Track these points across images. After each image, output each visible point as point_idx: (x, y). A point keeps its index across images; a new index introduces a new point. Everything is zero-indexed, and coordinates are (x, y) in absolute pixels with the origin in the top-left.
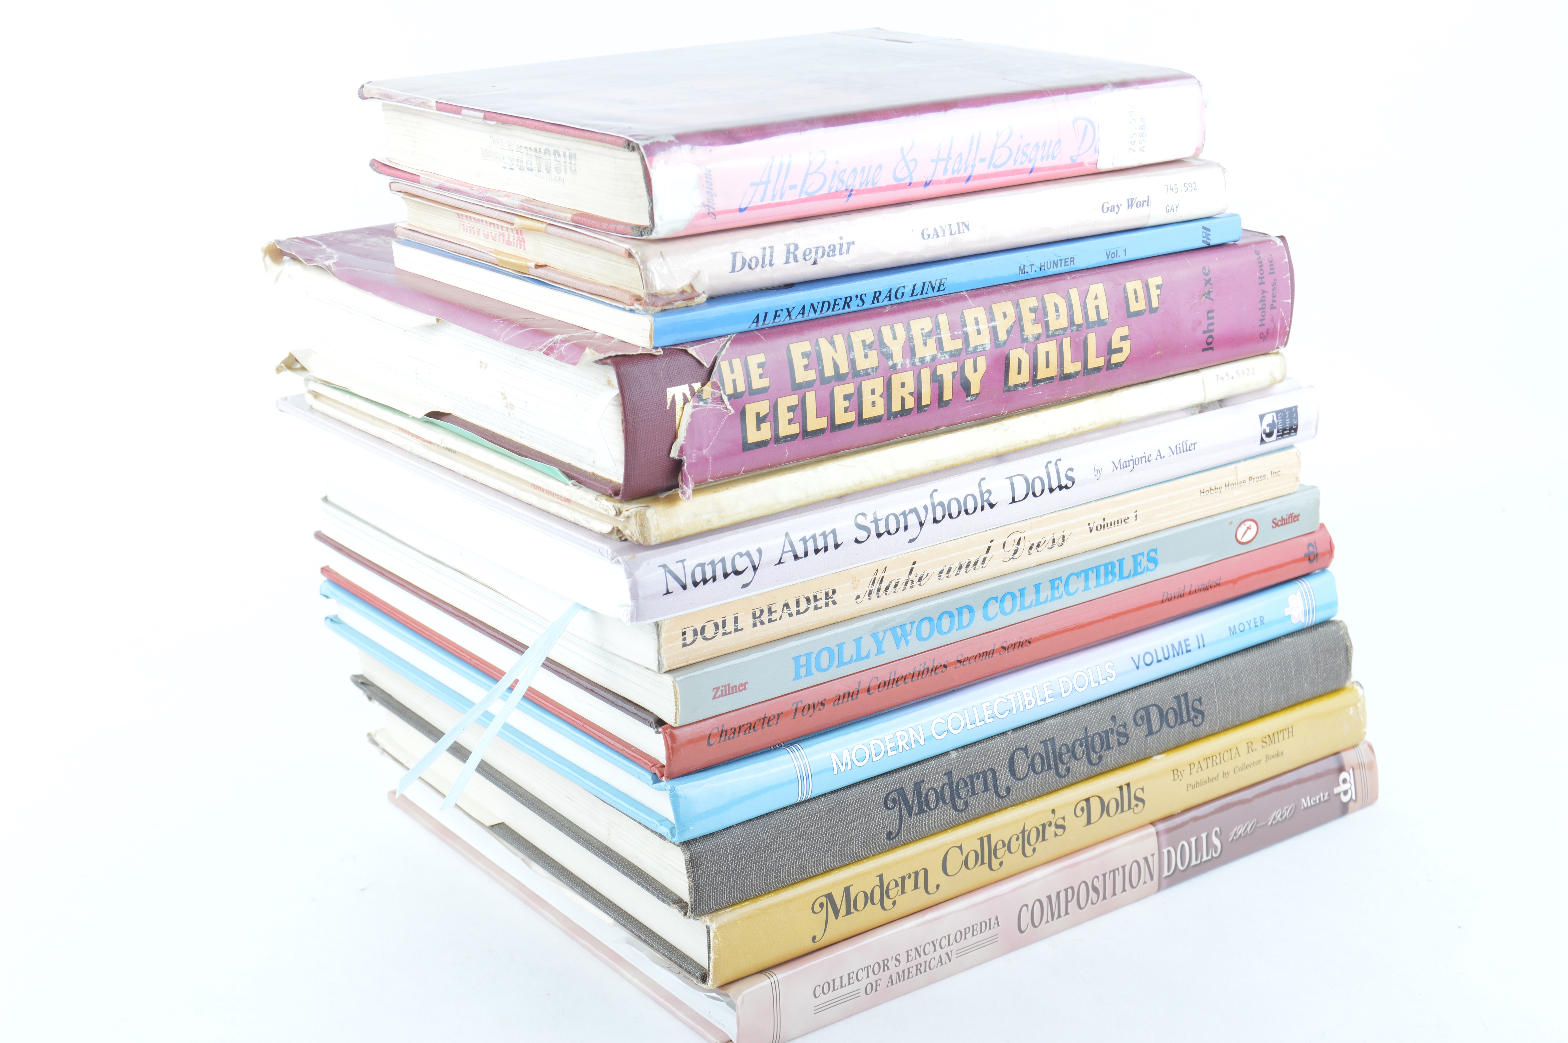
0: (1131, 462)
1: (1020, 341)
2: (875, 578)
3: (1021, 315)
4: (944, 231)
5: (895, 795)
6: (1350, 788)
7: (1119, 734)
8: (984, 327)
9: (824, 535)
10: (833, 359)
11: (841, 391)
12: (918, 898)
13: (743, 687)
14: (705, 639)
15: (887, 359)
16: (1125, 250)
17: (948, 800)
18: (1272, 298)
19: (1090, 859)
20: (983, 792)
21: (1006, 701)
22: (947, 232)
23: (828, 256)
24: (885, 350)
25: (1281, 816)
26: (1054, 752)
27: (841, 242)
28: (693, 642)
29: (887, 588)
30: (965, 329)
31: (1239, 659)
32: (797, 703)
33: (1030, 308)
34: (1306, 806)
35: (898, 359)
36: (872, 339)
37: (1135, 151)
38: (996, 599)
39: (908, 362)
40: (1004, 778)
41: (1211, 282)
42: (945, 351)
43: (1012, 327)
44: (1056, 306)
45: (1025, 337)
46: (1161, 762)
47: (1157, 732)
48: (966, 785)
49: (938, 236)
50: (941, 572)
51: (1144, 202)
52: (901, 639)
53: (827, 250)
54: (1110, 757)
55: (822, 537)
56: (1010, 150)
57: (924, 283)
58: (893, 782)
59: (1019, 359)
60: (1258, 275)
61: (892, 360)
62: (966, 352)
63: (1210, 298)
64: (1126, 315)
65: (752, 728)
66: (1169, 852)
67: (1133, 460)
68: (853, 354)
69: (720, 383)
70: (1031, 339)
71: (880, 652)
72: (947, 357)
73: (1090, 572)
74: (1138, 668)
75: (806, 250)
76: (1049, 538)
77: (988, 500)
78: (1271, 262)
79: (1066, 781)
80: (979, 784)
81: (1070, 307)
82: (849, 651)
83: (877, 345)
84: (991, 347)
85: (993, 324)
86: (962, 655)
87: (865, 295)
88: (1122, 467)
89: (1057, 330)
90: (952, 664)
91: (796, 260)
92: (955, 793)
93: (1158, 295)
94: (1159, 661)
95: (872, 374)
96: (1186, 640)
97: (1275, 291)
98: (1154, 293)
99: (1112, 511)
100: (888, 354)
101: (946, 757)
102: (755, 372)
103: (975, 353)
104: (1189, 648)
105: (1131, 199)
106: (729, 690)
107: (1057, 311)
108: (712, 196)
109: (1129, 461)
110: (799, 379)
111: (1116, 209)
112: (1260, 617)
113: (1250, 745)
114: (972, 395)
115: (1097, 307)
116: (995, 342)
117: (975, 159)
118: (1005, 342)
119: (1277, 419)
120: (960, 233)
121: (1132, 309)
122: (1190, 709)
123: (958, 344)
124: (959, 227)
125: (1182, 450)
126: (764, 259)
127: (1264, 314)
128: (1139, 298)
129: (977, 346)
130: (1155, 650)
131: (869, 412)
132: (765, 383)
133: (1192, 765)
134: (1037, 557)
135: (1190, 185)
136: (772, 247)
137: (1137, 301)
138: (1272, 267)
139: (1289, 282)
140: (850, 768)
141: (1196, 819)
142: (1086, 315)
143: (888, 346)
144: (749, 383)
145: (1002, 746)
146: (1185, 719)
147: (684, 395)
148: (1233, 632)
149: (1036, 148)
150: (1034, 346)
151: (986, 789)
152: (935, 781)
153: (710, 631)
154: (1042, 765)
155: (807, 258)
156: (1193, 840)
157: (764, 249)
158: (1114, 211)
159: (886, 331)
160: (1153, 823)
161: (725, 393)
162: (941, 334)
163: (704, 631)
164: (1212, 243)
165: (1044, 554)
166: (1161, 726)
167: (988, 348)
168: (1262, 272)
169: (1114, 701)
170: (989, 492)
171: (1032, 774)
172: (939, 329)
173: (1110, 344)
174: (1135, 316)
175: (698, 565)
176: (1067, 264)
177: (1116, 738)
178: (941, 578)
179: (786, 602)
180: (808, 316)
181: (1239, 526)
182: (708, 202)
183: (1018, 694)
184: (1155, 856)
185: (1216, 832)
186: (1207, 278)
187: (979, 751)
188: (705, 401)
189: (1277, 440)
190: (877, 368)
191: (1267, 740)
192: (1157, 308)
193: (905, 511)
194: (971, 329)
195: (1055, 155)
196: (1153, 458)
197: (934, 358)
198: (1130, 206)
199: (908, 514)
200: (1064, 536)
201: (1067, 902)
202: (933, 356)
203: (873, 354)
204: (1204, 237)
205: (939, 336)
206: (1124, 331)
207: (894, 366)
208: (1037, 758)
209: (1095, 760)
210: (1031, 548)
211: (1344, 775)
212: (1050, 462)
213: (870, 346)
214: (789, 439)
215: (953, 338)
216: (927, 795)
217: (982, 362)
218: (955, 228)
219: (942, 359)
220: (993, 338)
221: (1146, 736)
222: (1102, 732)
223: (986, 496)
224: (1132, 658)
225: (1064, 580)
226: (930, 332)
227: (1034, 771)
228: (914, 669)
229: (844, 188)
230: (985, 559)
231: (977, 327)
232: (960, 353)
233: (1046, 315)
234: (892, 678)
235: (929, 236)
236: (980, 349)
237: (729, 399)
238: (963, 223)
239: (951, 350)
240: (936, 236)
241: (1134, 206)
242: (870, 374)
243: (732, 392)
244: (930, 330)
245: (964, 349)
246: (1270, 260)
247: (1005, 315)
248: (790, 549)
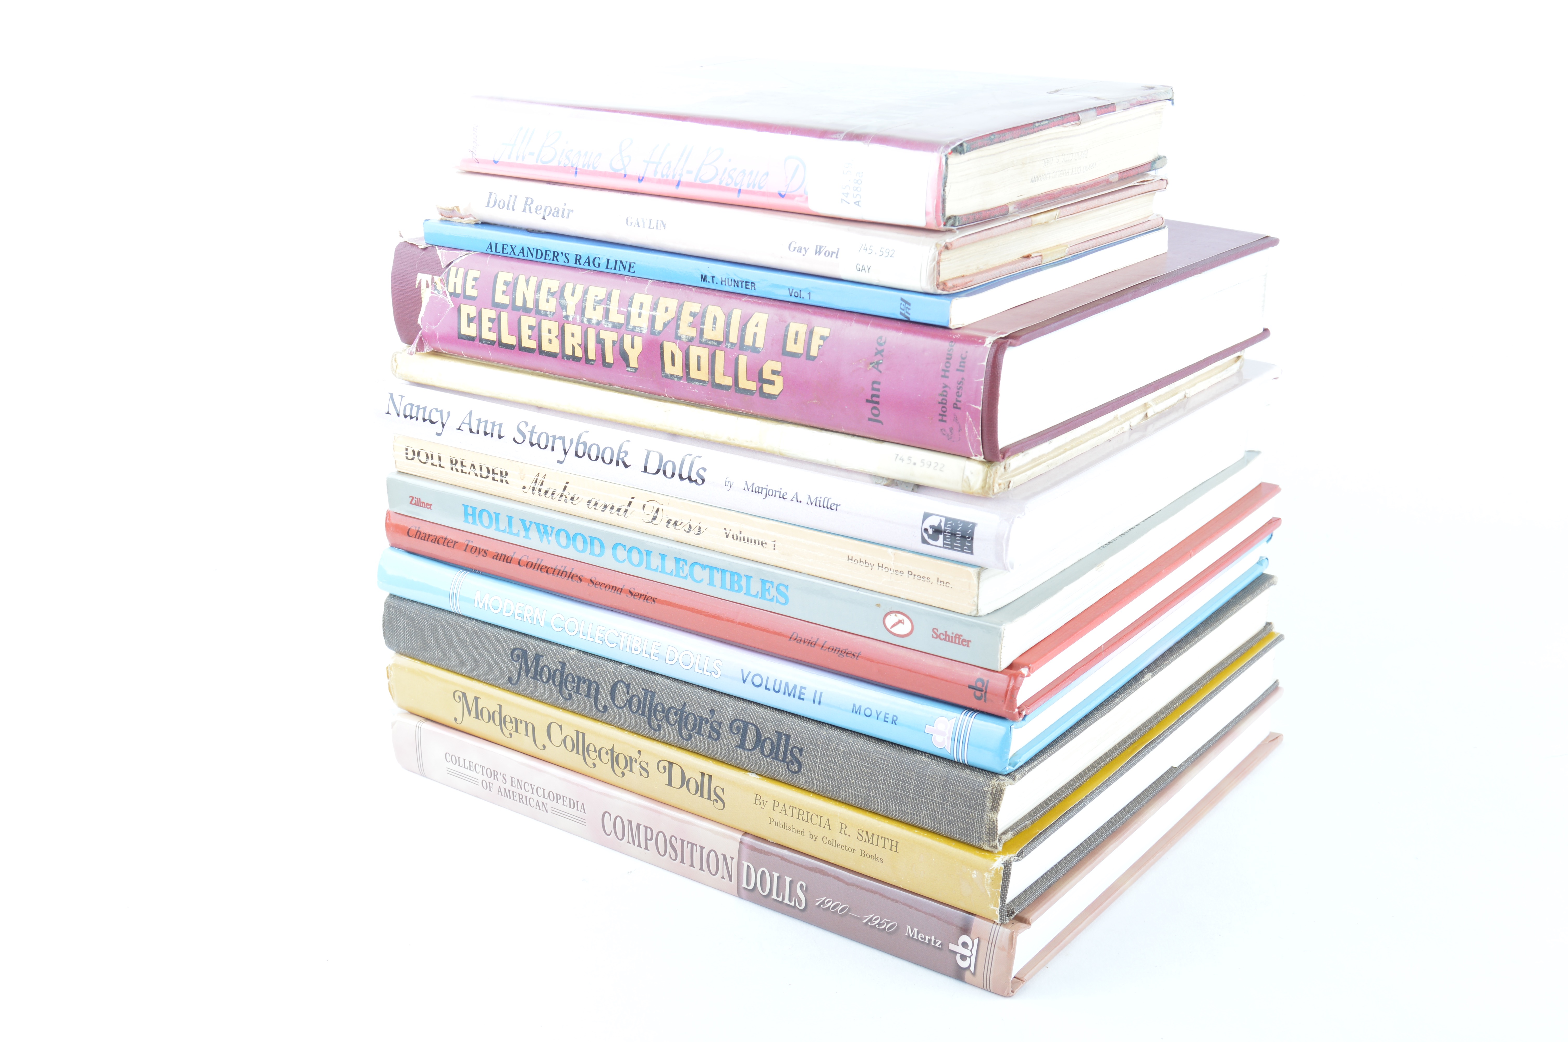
0: (764, 491)
1: (674, 337)
2: (537, 479)
3: (681, 315)
4: (644, 223)
5: (519, 652)
6: (970, 957)
7: (712, 727)
8: (646, 312)
9: (493, 424)
10: (524, 294)
11: (528, 321)
12: (526, 743)
13: (428, 506)
14: (420, 461)
15: (563, 309)
16: (810, 294)
17: (557, 684)
18: (956, 397)
19: (672, 817)
20: (585, 695)
21: (617, 635)
22: (647, 225)
23: (553, 215)
24: (563, 301)
25: (879, 924)
26: (651, 704)
27: (564, 207)
28: (412, 459)
29: (546, 492)
30: (629, 309)
31: (860, 742)
32: (469, 541)
33: (691, 312)
34: (911, 935)
35: (571, 312)
36: (556, 290)
37: (849, 203)
38: (624, 546)
39: (578, 317)
40: (604, 697)
41: (883, 353)
42: (609, 320)
43: (669, 322)
44: (715, 318)
45: (679, 335)
46: (752, 780)
47: (749, 750)
48: (573, 681)
49: (639, 226)
50: (589, 502)
51: (833, 253)
52: (543, 535)
53: (553, 211)
54: (699, 741)
55: (491, 425)
56: (717, 169)
57: (616, 261)
58: (521, 642)
59: (672, 352)
60: (942, 366)
61: (566, 311)
62: (626, 328)
63: (877, 369)
64: (781, 351)
65: (437, 540)
66: (748, 867)
67: (767, 489)
68: (538, 295)
69: (446, 281)
70: (684, 339)
71: (527, 536)
72: (610, 326)
73: (715, 571)
74: (744, 681)
75: (538, 206)
76: (686, 522)
77: (622, 459)
78: (963, 359)
79: (653, 734)
80: (583, 687)
81: (728, 325)
82: (503, 522)
83: (558, 295)
84: (648, 332)
85: (654, 313)
86: (595, 578)
87: (569, 254)
88: (754, 490)
89: (711, 340)
90: (586, 580)
91: (530, 211)
92: (563, 683)
93: (819, 346)
94: (766, 688)
95: (550, 316)
96: (802, 688)
97: (960, 391)
98: (816, 342)
99: (752, 529)
100: (564, 306)
101: (567, 650)
102: (470, 283)
103: (634, 332)
104: (802, 696)
105: (820, 246)
106: (417, 502)
107: (714, 323)
108: (476, 145)
109: (762, 488)
110: (497, 300)
111: (803, 251)
112: (894, 716)
113: (843, 827)
114: (631, 367)
115: (755, 334)
116: (651, 329)
117: (682, 169)
118: (660, 333)
119: (945, 526)
120: (657, 228)
121: (788, 349)
122: (789, 751)
123: (621, 319)
124: (657, 224)
125: (822, 504)
126: (509, 203)
127: (944, 409)
128: (798, 341)
129: (636, 326)
130: (768, 678)
132: (475, 293)
133: (776, 804)
134: (671, 532)
135: (887, 251)
136: (516, 197)
137: (795, 343)
138: (962, 364)
140: (486, 608)
141: (783, 858)
142: (742, 337)
144: (464, 290)
145: (611, 671)
146: (781, 757)
147: (427, 282)
148: (856, 711)
149: (742, 173)
150: (687, 346)
151: (588, 695)
152: (550, 662)
153: (423, 457)
154: (638, 707)
155: (538, 212)
156: (776, 875)
157: (511, 196)
158: (800, 252)
159: (569, 287)
160: (746, 833)
161: (448, 290)
162: (610, 305)
163: (419, 455)
164: (913, 318)
165: (679, 533)
166: (754, 748)
167: (645, 331)
168: (948, 365)
169: (722, 699)
170: (626, 453)
171: (627, 708)
172: (610, 301)
173: (761, 372)
174: (790, 356)
175: (410, 404)
176: (747, 287)
177: (708, 729)
178: (590, 507)
179: (473, 463)
180: (527, 256)
181: (889, 614)
182: (473, 149)
183: (630, 636)
184: (733, 860)
185: (801, 886)
186: (880, 348)
187: (592, 662)
188: (439, 291)
189: (943, 547)
190: (554, 313)
191: (864, 835)
192: (815, 357)
194: (634, 310)
195: (761, 185)
197: (599, 323)
198: (818, 252)
199: (557, 439)
200: (700, 528)
201: (646, 839)
202: (598, 320)
203: (553, 301)
204: (901, 309)
205: (608, 307)
206: (777, 366)
207: (567, 317)
208: (635, 698)
209: (685, 735)
210: (669, 522)
211: (964, 938)
212: (690, 455)
213: (553, 294)
214: (489, 342)
215: (619, 312)
216: (542, 668)
217: (638, 341)
218: (654, 224)
219: (605, 326)
220: (650, 324)
221: (737, 746)
222: (698, 716)
223: (622, 455)
224: (742, 670)
225: (689, 564)
226: (601, 301)
227: (630, 707)
228: (557, 566)
229: (570, 165)
230: (626, 511)
231: (640, 311)
232: (621, 327)
233: (703, 324)
234: (538, 563)
235: (631, 223)
236: (638, 330)
238: (662, 222)
239: (614, 321)
240: (637, 225)
241: (823, 253)
242: (548, 316)
243: (452, 290)
244: (602, 299)
245: (625, 325)
246: (963, 356)
247: (667, 310)
248: (468, 423)
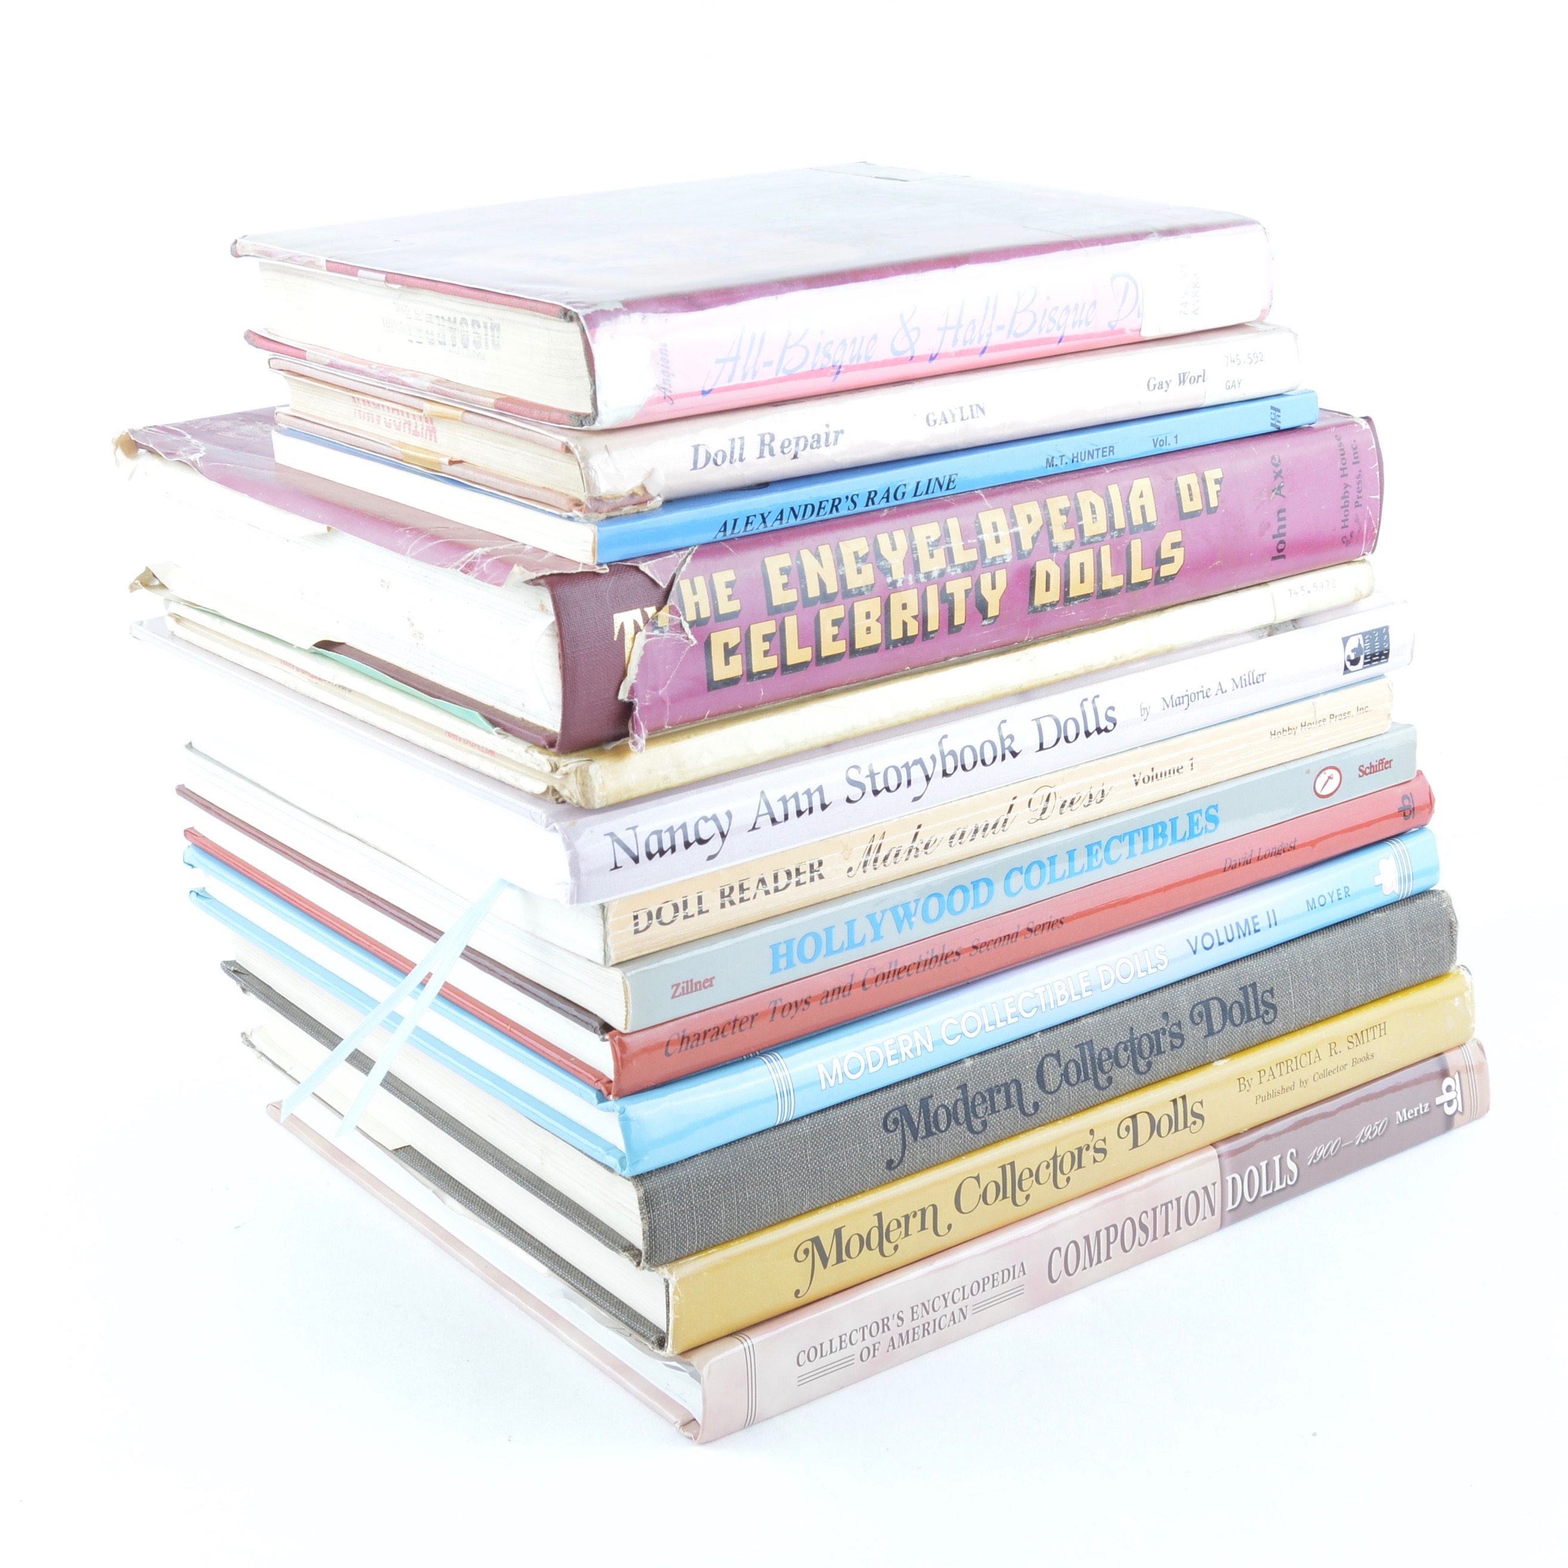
0: (1186, 699)
1: (1049, 551)
2: (871, 845)
3: (1050, 518)
4: (953, 415)
5: (896, 1114)
6: (1456, 1098)
7: (1173, 1035)
8: (1004, 533)
9: (808, 793)
10: (819, 575)
11: (829, 615)
12: (928, 1241)
13: (709, 982)
14: (662, 923)
15: (885, 574)
16: (1176, 437)
17: (962, 1120)
18: (1357, 494)
19: (1136, 1190)
20: (1005, 1109)
21: (1032, 996)
22: (958, 417)
23: (812, 448)
24: (883, 563)
25: (1371, 1134)
26: (1093, 1059)
27: (827, 430)
28: (648, 927)
29: (886, 858)
30: (980, 537)
31: (1319, 940)
32: (776, 1002)
33: (1060, 510)
34: (1401, 1120)
35: (898, 574)
36: (866, 550)
37: (1186, 314)
38: (1020, 869)
39: (910, 577)
40: (1031, 1092)
41: (1282, 474)
42: (956, 563)
43: (1038, 533)
44: (1092, 506)
45: (1054, 545)
46: (1223, 1068)
47: (1219, 1032)
48: (984, 1100)
49: (946, 422)
50: (952, 838)
51: (1199, 377)
52: (903, 921)
53: (810, 441)
54: (1162, 1062)
55: (805, 796)
56: (1035, 314)
57: (930, 480)
58: (894, 1098)
59: (1047, 573)
60: (1339, 465)
61: (892, 576)
62: (982, 564)
63: (1281, 495)
64: (1178, 516)
65: (720, 1033)
66: (1234, 1179)
67: (1188, 695)
68: (843, 569)
69: (680, 607)
70: (1062, 548)
71: (877, 937)
72: (959, 571)
73: (1136, 835)
74: (1195, 952)
75: (784, 442)
76: (1085, 794)
77: (1009, 747)
78: (1355, 449)
79: (1108, 1093)
80: (1000, 1099)
81: (1110, 508)
82: (840, 937)
83: (872, 557)
84: (1013, 558)
85: (1015, 529)
86: (978, 940)
87: (858, 495)
88: (1174, 705)
89: (1094, 536)
90: (966, 950)
91: (772, 454)
92: (971, 1111)
93: (1217, 492)
94: (1221, 944)
95: (866, 593)
96: (1253, 918)
97: (1360, 485)
98: (1213, 489)
99: (1161, 758)
100: (886, 569)
101: (959, 1066)
102: (722, 593)
103: (993, 566)
104: (1257, 928)
105: (1183, 373)
106: (692, 987)
107: (1094, 512)
108: (669, 376)
109: (1183, 697)
110: (776, 602)
111: (1165, 385)
112: (1345, 888)
113: (1332, 1045)
114: (990, 618)
115: (1143, 507)
116: (1017, 552)
117: (991, 326)
118: (1030, 552)
119: (1364, 643)
120: (973, 417)
121: (1185, 510)
122: (1260, 1002)
123: (973, 555)
124: (972, 410)
125: (1247, 683)
126: (732, 452)
127: (1346, 513)
128: (1194, 496)
129: (995, 557)
130: (1217, 930)
131: (862, 641)
132: (735, 606)
133: (1262, 1072)
134: (1071, 816)
135: (1255, 355)
136: (742, 438)
137: (1191, 500)
138: (1356, 455)
139: (1378, 473)
140: (841, 1081)
141: (1267, 1138)
142: (1129, 517)
143: (886, 559)
144: (715, 607)
145: (1029, 1053)
146: (1253, 1016)
147: (635, 623)
148: (1311, 907)
149: (1065, 311)
150: (1066, 557)
151: (1009, 1105)
152: (946, 1096)
153: (667, 914)
154: (1077, 1074)
155: (786, 450)
156: (1263, 1164)
157: (733, 440)
159: (883, 540)
160: (1213, 1145)
161: (685, 619)
162: (950, 543)
163: (660, 914)
164: (1283, 426)
165: (1079, 814)
166: (1224, 1025)
167: (1009, 559)
168: (1344, 461)
169: (1166, 993)
170: (1011, 737)
171: (1065, 1085)
172: (949, 537)
173: (1158, 552)
174: (1190, 518)
175: (653, 833)
176: (1105, 454)
177: (1169, 1039)
178: (953, 844)
179: (762, 877)
180: (788, 522)
181: (1318, 775)
182: (664, 383)
183: (1048, 987)
184: (1216, 1185)
185: (1292, 1154)
186: (1277, 470)
187: (1000, 1058)
188: (661, 629)
189: (1364, 668)
190: (872, 586)
191: (1354, 1040)
192: (1216, 508)
193: (907, 763)
194: (988, 536)
195: (1089, 320)
196: (1212, 693)
197: (942, 573)
198: (1182, 382)
199: (912, 765)
200: (1103, 791)
201: (1109, 1243)
202: (941, 570)
203: (868, 569)
204: (1272, 419)
205: (949, 546)
206: (1176, 536)
207: (894, 583)
208: (1072, 1065)
209: (1142, 1069)
210: (1063, 806)
211: (1448, 1081)
212: (1086, 700)
213: (864, 559)
214: (765, 675)
215: (966, 547)
216: (936, 1113)
217: (1002, 577)
218: (967, 413)
219: (953, 574)
220: (1015, 547)
221: (1205, 1037)
222: (1152, 1033)
223: (1007, 743)
224: (1188, 940)
225: (1104, 844)
226: (938, 541)
227: (1068, 1082)
228: (920, 957)
229: (830, 364)
230: (1006, 821)
231: (996, 534)
232: (974, 567)
233: (1080, 518)
234: (893, 968)
235: (935, 422)
236: (999, 561)
237: (690, 627)
238: (978, 405)
239: (963, 562)
240: (944, 422)
241: (1187, 382)
242: (864, 594)
243: (694, 618)
244: (937, 538)
245: (980, 560)
246: (1354, 447)
247: (1029, 519)
248: (766, 812)
